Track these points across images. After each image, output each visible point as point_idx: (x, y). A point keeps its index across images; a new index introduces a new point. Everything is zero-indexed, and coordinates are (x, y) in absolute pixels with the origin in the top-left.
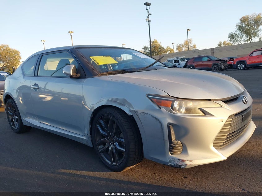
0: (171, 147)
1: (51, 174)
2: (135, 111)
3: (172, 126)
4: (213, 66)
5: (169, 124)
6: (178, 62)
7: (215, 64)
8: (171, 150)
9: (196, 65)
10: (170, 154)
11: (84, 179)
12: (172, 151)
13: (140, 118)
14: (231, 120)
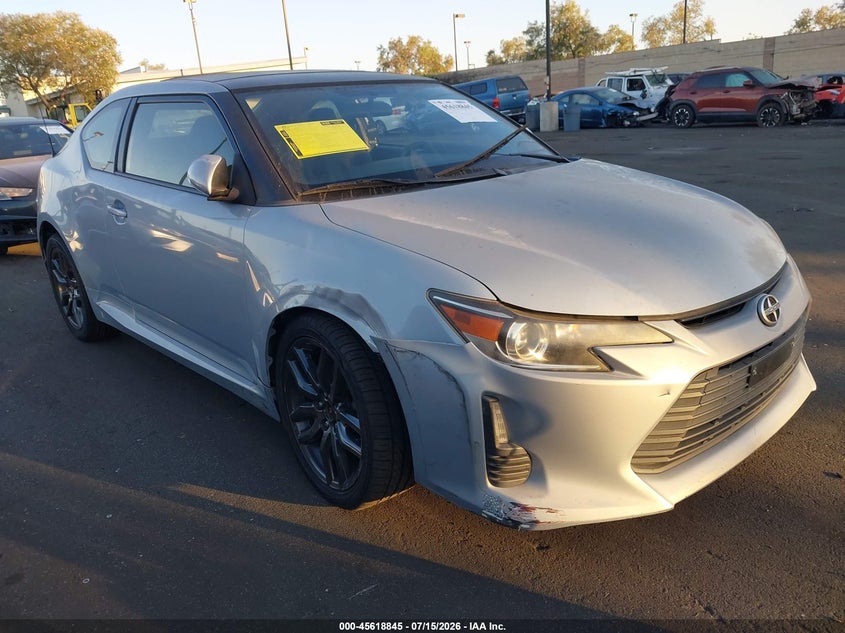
0: (492, 464)
1: (154, 498)
2: (386, 344)
3: (498, 400)
4: (762, 106)
5: (488, 394)
6: (642, 86)
7: (768, 101)
8: (494, 472)
9: (700, 102)
10: (489, 485)
11: (243, 523)
12: (495, 476)
13: (401, 366)
14: (702, 385)
